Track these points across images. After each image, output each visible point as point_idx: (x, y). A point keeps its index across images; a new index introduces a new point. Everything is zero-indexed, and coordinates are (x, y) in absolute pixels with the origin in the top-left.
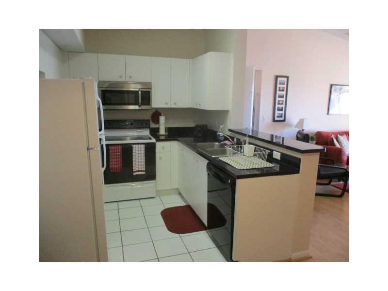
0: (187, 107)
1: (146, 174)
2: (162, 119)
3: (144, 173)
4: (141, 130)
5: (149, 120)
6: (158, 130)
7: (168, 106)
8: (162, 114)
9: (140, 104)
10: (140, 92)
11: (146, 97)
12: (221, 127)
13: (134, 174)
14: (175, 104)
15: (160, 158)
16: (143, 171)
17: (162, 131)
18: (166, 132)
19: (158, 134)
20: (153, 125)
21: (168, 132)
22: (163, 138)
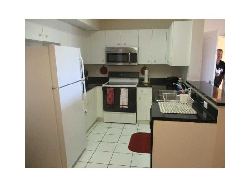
0: (164, 64)
1: (128, 108)
2: (146, 72)
3: (127, 107)
4: (133, 79)
5: (138, 73)
6: (143, 79)
7: (150, 63)
8: (147, 69)
9: (129, 62)
10: (130, 54)
11: (134, 57)
12: (180, 79)
13: (121, 107)
14: (155, 61)
15: (140, 98)
16: (127, 106)
17: (146, 80)
18: (149, 81)
19: (143, 82)
20: (141, 76)
21: (150, 81)
22: (146, 85)
